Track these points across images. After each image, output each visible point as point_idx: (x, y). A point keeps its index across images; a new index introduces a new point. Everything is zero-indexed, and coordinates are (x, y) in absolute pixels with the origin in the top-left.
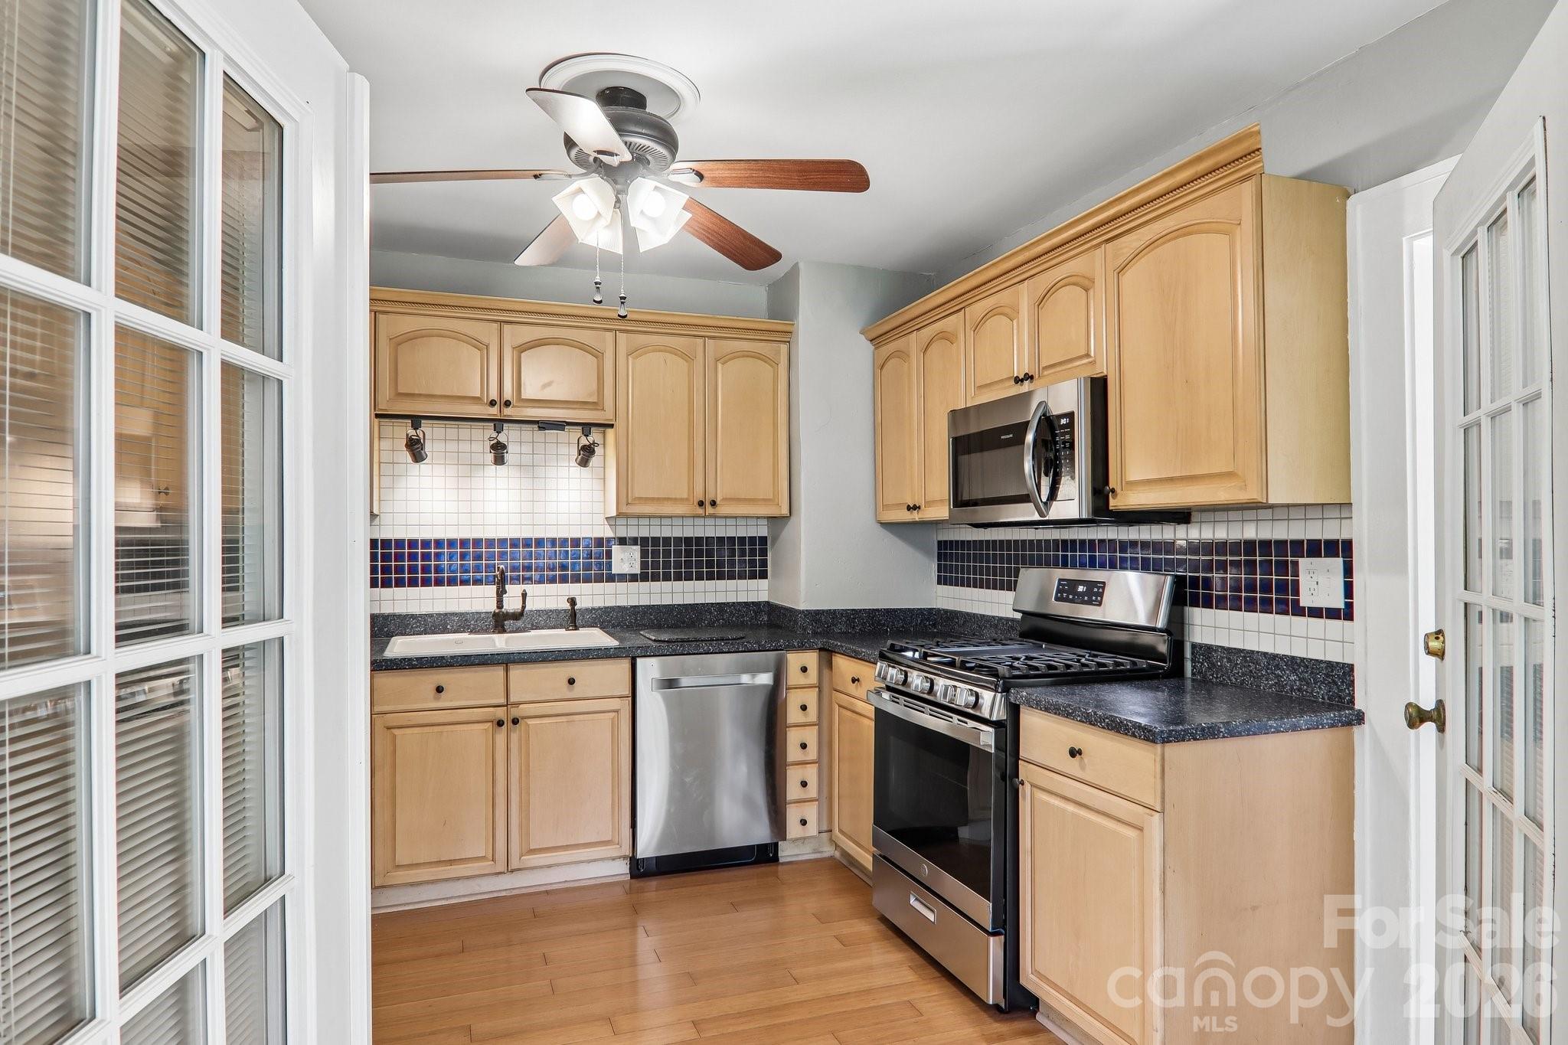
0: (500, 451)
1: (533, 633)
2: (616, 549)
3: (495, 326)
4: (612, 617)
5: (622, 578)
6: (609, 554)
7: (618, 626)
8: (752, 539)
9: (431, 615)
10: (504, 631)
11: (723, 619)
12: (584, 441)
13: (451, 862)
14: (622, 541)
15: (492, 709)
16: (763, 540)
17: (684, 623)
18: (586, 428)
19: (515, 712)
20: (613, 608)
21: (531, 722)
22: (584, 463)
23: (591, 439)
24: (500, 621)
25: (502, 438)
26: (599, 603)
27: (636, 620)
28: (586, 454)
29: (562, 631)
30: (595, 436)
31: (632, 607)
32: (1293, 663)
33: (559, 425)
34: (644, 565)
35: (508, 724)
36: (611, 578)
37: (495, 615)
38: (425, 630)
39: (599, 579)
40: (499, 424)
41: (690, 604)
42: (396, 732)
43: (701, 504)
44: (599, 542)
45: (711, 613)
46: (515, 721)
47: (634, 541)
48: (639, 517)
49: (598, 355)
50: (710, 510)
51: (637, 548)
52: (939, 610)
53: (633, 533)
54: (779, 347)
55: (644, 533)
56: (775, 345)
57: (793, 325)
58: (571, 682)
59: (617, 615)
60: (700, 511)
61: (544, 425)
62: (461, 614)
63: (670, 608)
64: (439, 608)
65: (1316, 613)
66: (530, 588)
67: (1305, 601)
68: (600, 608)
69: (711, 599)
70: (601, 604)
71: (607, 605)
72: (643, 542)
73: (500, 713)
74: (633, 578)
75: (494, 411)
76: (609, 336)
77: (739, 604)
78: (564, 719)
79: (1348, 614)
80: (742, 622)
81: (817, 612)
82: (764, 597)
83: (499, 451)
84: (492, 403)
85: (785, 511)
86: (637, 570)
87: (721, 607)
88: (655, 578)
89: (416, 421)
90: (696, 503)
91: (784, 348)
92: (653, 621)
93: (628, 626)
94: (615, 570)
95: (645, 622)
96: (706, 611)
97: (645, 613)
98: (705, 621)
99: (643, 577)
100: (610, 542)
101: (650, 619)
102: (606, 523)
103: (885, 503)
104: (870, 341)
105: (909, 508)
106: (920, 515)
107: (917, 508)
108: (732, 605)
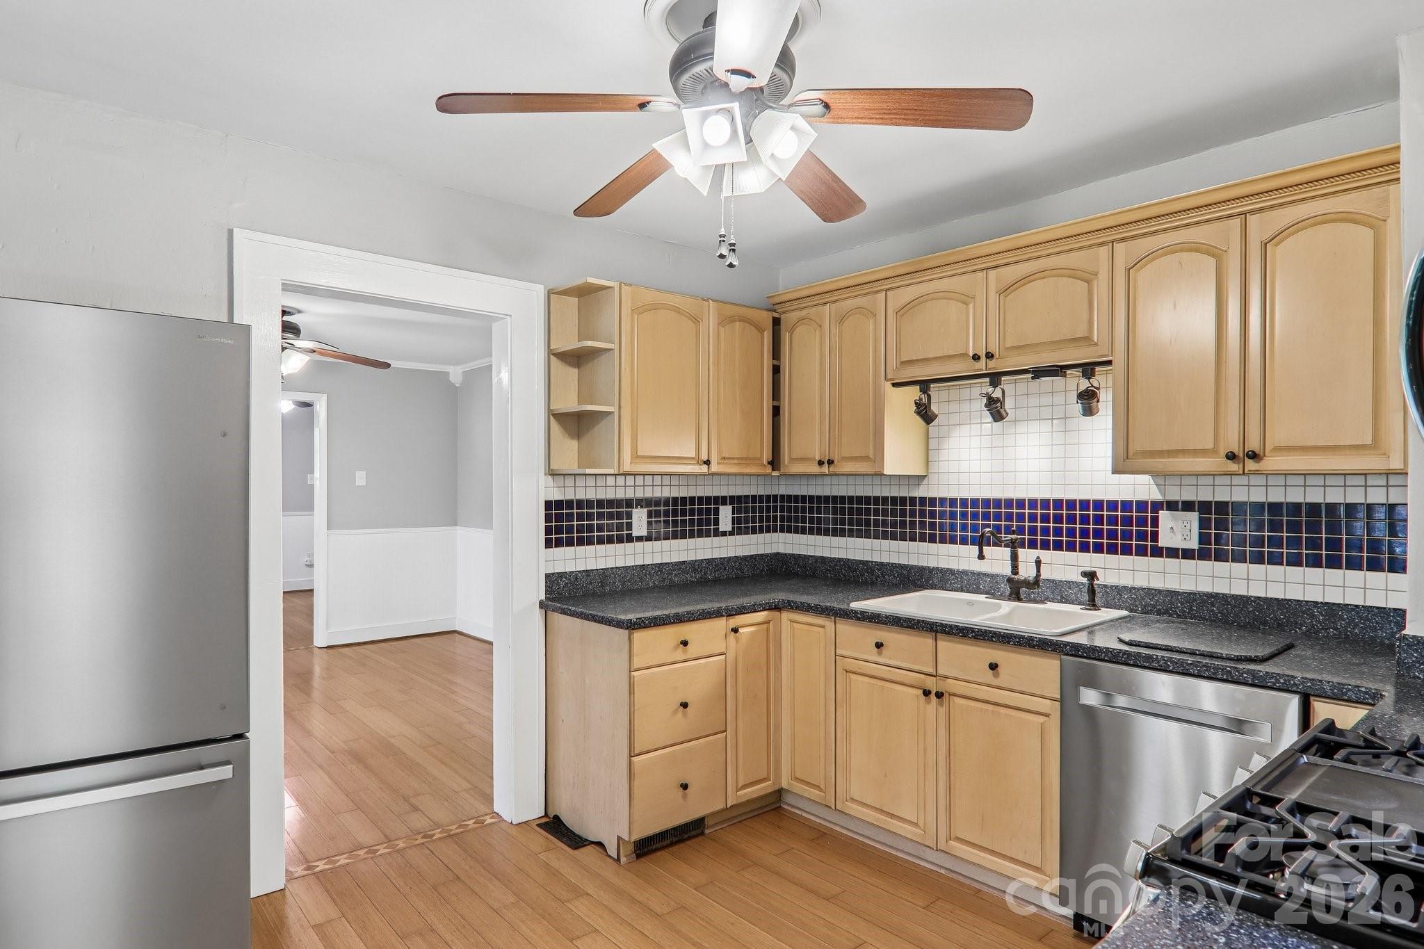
0: (993, 406)
1: (1051, 606)
2: (1163, 515)
3: (982, 275)
4: (1157, 601)
5: (1173, 553)
6: (1155, 522)
7: (1164, 613)
10: (1019, 599)
11: (1336, 629)
12: (1084, 384)
13: (892, 816)
14: (1172, 506)
15: (920, 676)
17: (1265, 623)
18: (1088, 369)
20: (1159, 591)
21: (958, 700)
22: (1089, 411)
23: (1094, 381)
24: (1018, 589)
26: (1141, 581)
27: (1191, 609)
28: (1088, 399)
30: (1099, 376)
31: (1185, 592)
33: (1058, 371)
34: (1203, 539)
35: (933, 696)
36: (1158, 552)
37: (1010, 580)
39: (1142, 552)
40: (995, 378)
41: (1277, 599)
42: (852, 676)
43: (1231, 457)
44: (1142, 505)
45: (1313, 616)
46: (939, 695)
47: (1188, 506)
49: (1087, 276)
50: (1251, 465)
51: (1194, 517)
53: (1189, 495)
55: (1205, 495)
58: (993, 667)
59: (1164, 601)
61: (1038, 373)
63: (1244, 601)
66: (1045, 555)
68: (1141, 589)
69: (1314, 596)
70: (1144, 584)
72: (1204, 507)
73: (931, 684)
74: (1187, 554)
75: (981, 367)
76: (1104, 250)
78: (990, 707)
83: (996, 409)
84: (976, 358)
86: (1194, 544)
87: (1332, 610)
88: (1220, 557)
89: (925, 385)
90: (1224, 456)
91: (1395, 190)
92: (1215, 614)
93: (1179, 616)
94: (1163, 542)
95: (1205, 614)
96: (1304, 612)
97: (1204, 602)
98: (1302, 625)
99: (1203, 555)
100: (1157, 506)
101: (1213, 611)
102: (1152, 482)
108: (1353, 609)
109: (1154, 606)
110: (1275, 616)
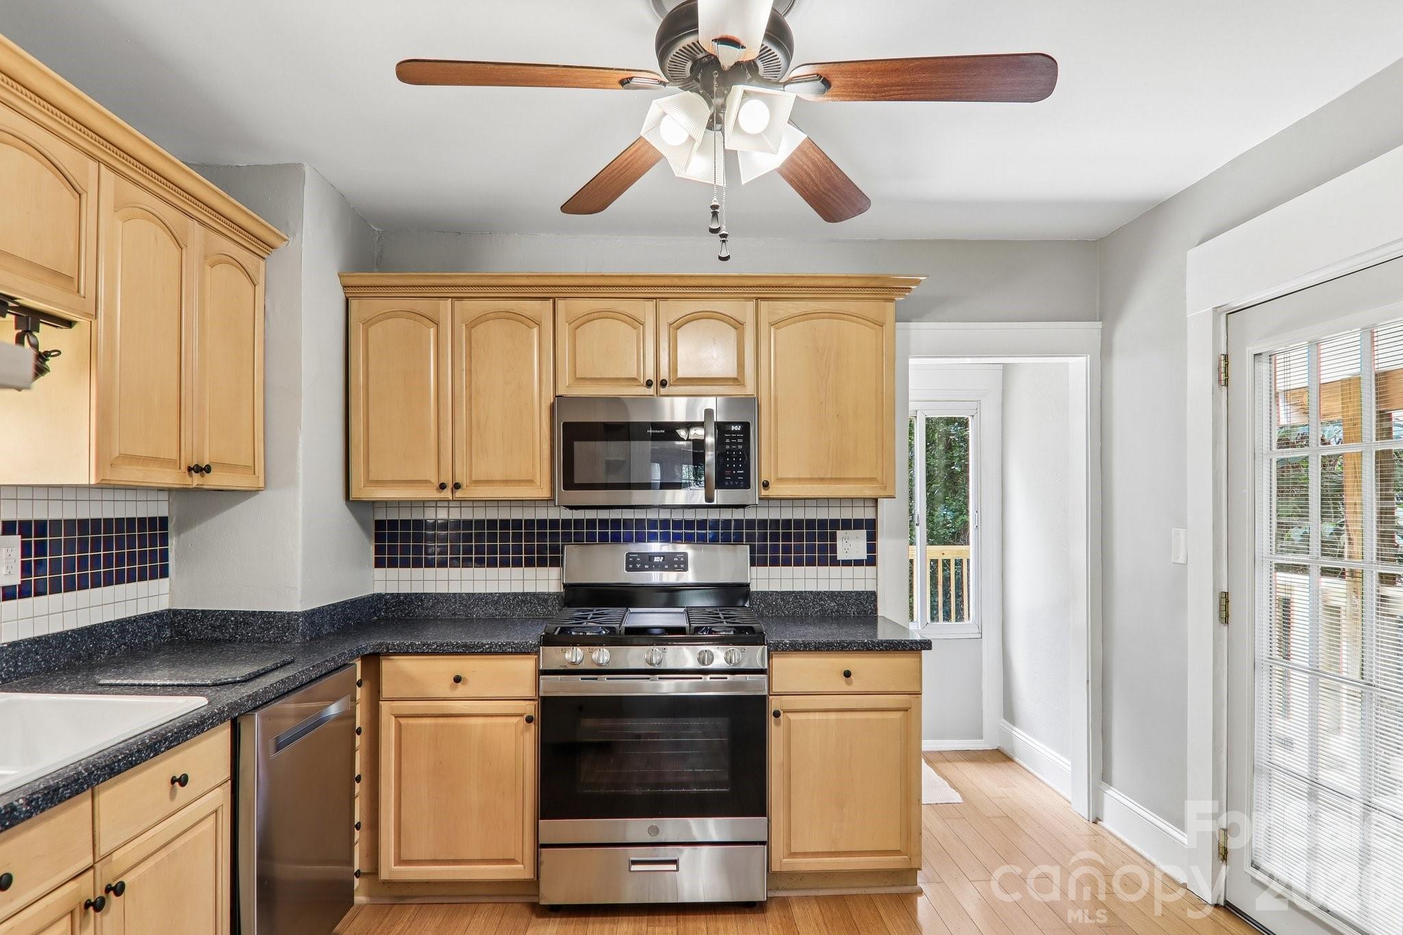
8: (153, 520)
15: (73, 885)
16: (164, 521)
19: (108, 873)
31: (10, 645)
32: (832, 595)
33: (2, 304)
34: (25, 569)
47: (12, 528)
49: (77, 191)
51: (16, 540)
52: (380, 597)
53: (9, 513)
54: (259, 263)
55: (25, 513)
56: (256, 258)
57: (285, 241)
60: (188, 481)
63: (63, 638)
65: (847, 563)
67: (841, 556)
69: (110, 615)
72: (24, 529)
73: (85, 888)
74: (9, 593)
76: (94, 167)
77: (141, 617)
79: (871, 561)
81: (314, 612)
82: (163, 604)
85: (262, 485)
86: (18, 579)
88: (40, 590)
90: (184, 468)
91: (262, 263)
95: (30, 667)
96: (106, 635)
97: (29, 652)
98: (104, 649)
99: (24, 591)
103: (372, 477)
104: (344, 287)
105: (442, 487)
106: (459, 494)
107: (457, 486)
108: (134, 621)
110: (87, 648)
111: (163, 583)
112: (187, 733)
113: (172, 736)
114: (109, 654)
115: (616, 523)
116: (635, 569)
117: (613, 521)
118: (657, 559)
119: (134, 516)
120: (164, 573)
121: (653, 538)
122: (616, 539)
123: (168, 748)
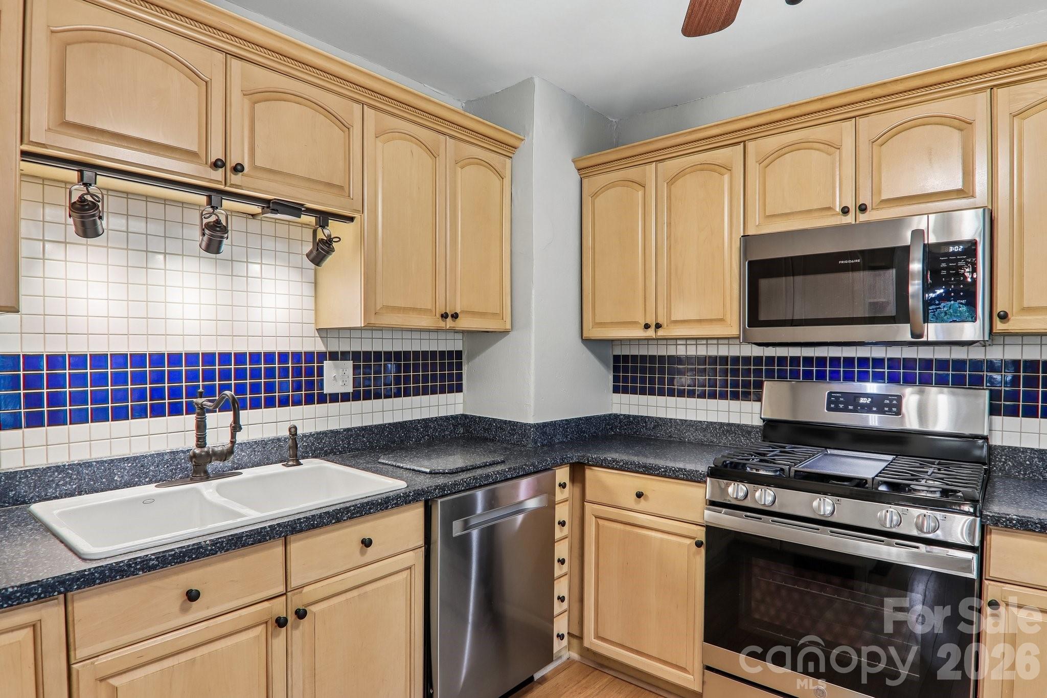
0: (219, 234)
1: (247, 473)
2: (327, 364)
3: (220, 56)
4: (324, 443)
5: (334, 398)
6: (321, 371)
7: (330, 453)
8: (450, 353)
9: (88, 465)
10: (207, 477)
11: (428, 435)
12: (320, 234)
14: (334, 356)
15: (266, 605)
16: (459, 354)
17: (394, 443)
18: (322, 218)
19: (297, 601)
20: (324, 434)
21: (316, 608)
22: (318, 260)
23: (326, 232)
24: (200, 465)
25: (221, 214)
26: (310, 429)
27: (349, 444)
28: (321, 251)
29: (278, 468)
30: (335, 228)
31: (345, 430)
33: (295, 209)
34: (356, 383)
35: (291, 621)
36: (322, 399)
37: (194, 456)
38: (79, 487)
39: (309, 400)
40: (216, 196)
41: (399, 423)
42: (123, 678)
43: (446, 316)
44: (309, 356)
45: (418, 430)
46: (302, 615)
47: (344, 356)
48: (392, 329)
49: (346, 127)
51: (350, 364)
52: (616, 416)
53: (345, 346)
54: (505, 161)
55: (356, 347)
56: (502, 158)
57: (523, 140)
58: (366, 542)
59: (330, 442)
60: (442, 324)
61: (276, 206)
62: (135, 458)
63: (380, 429)
64: (101, 452)
68: (311, 435)
69: (417, 415)
70: (313, 430)
71: (319, 430)
72: (356, 356)
73: (278, 608)
74: (345, 397)
75: (214, 178)
76: (357, 108)
77: (441, 418)
78: (355, 593)
80: (443, 437)
81: (545, 425)
82: (459, 410)
83: (217, 233)
84: (217, 165)
85: (508, 327)
86: (350, 389)
87: (426, 423)
88: (367, 397)
90: (438, 316)
91: (508, 161)
92: (365, 443)
93: (341, 452)
94: (327, 390)
95: (358, 445)
96: (414, 428)
97: (358, 435)
98: (412, 438)
99: (356, 396)
100: (322, 356)
101: (363, 441)
102: (317, 335)
103: (597, 321)
104: (578, 170)
105: (647, 326)
106: (661, 333)
107: (658, 326)
108: (435, 420)
109: (322, 449)
110: (399, 435)
111: (459, 397)
112: (370, 509)
113: (354, 510)
114: (416, 441)
115: (821, 361)
116: (837, 409)
117: (818, 358)
118: (863, 400)
119: (436, 349)
120: (459, 389)
121: (863, 377)
122: (821, 376)
123: (350, 518)
